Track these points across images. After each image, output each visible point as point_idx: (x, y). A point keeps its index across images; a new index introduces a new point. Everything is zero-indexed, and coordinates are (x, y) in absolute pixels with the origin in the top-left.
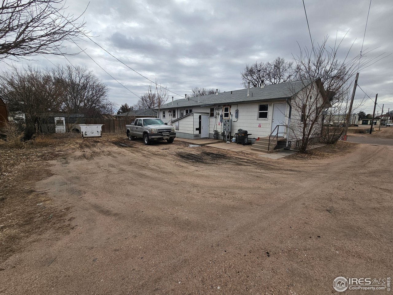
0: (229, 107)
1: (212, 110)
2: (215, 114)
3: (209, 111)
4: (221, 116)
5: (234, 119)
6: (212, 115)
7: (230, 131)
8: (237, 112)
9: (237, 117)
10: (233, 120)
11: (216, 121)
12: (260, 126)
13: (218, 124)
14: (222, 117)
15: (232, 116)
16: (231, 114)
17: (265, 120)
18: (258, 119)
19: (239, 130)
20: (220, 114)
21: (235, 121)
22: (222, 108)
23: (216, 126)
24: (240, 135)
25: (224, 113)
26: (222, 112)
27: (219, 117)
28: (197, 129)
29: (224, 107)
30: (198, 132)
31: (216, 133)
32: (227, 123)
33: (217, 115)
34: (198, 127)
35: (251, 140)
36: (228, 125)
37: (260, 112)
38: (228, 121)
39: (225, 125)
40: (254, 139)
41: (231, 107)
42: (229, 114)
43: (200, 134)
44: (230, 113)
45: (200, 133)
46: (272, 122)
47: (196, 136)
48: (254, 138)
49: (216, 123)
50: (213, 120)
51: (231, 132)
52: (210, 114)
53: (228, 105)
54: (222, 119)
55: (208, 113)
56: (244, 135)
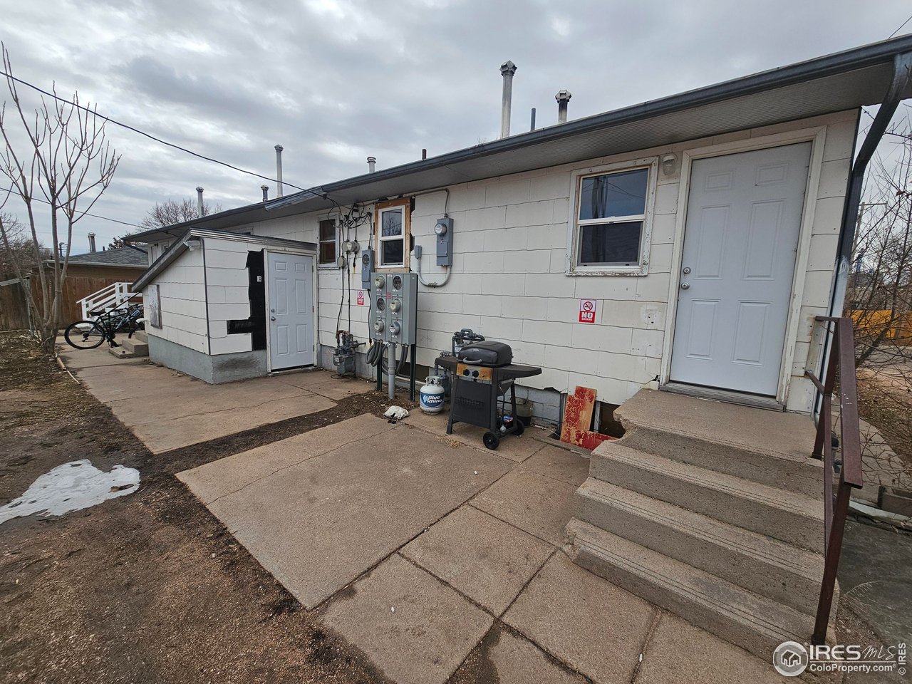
0: (403, 208)
1: (327, 229)
2: (338, 251)
3: (313, 237)
4: (365, 258)
5: (430, 271)
6: (327, 254)
7: (406, 341)
8: (447, 233)
9: (446, 259)
10: (426, 279)
11: (346, 287)
12: (587, 317)
13: (354, 302)
14: (373, 262)
15: (419, 257)
16: (416, 243)
17: (623, 275)
18: (572, 270)
19: (458, 338)
20: (364, 247)
21: (434, 286)
22: (370, 214)
23: (345, 308)
24: (466, 373)
25: (379, 245)
26: (369, 237)
27: (359, 262)
28: (234, 327)
29: (380, 211)
30: (244, 342)
31: (348, 346)
32: (389, 296)
33: (348, 252)
34: (244, 313)
35: (533, 397)
36: (393, 307)
37: (585, 228)
38: (397, 281)
39: (380, 304)
40: (550, 395)
41: (412, 208)
42: (406, 245)
43: (258, 354)
44: (412, 239)
45: (260, 343)
46: (682, 288)
47: (232, 363)
48: (551, 390)
49: (346, 292)
50: (331, 277)
51: (414, 347)
52: (318, 252)
53: (401, 196)
54: (373, 269)
55: (310, 246)
56: (493, 375)
